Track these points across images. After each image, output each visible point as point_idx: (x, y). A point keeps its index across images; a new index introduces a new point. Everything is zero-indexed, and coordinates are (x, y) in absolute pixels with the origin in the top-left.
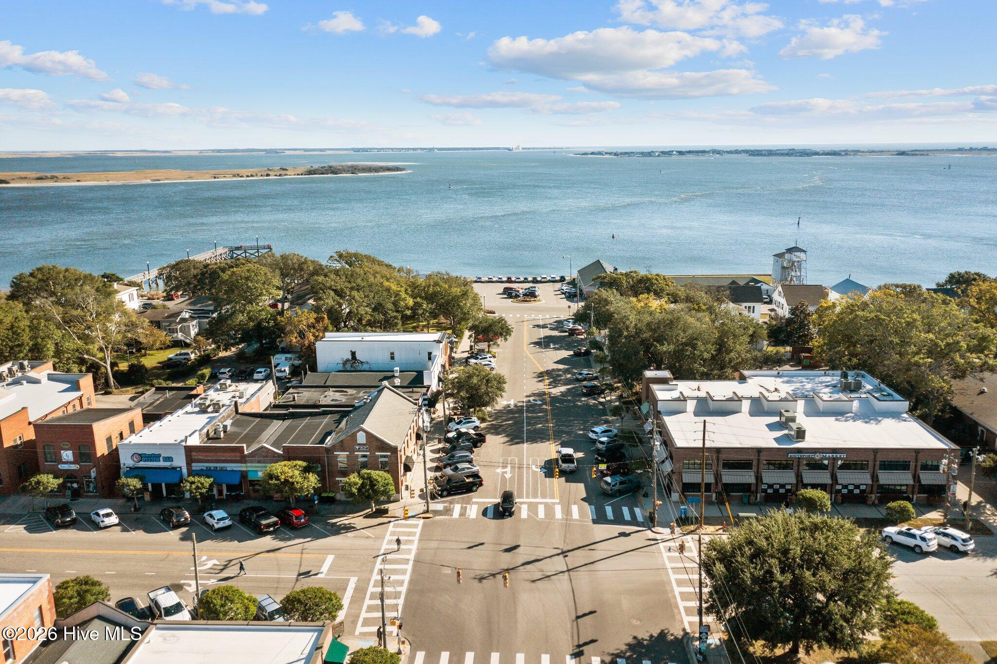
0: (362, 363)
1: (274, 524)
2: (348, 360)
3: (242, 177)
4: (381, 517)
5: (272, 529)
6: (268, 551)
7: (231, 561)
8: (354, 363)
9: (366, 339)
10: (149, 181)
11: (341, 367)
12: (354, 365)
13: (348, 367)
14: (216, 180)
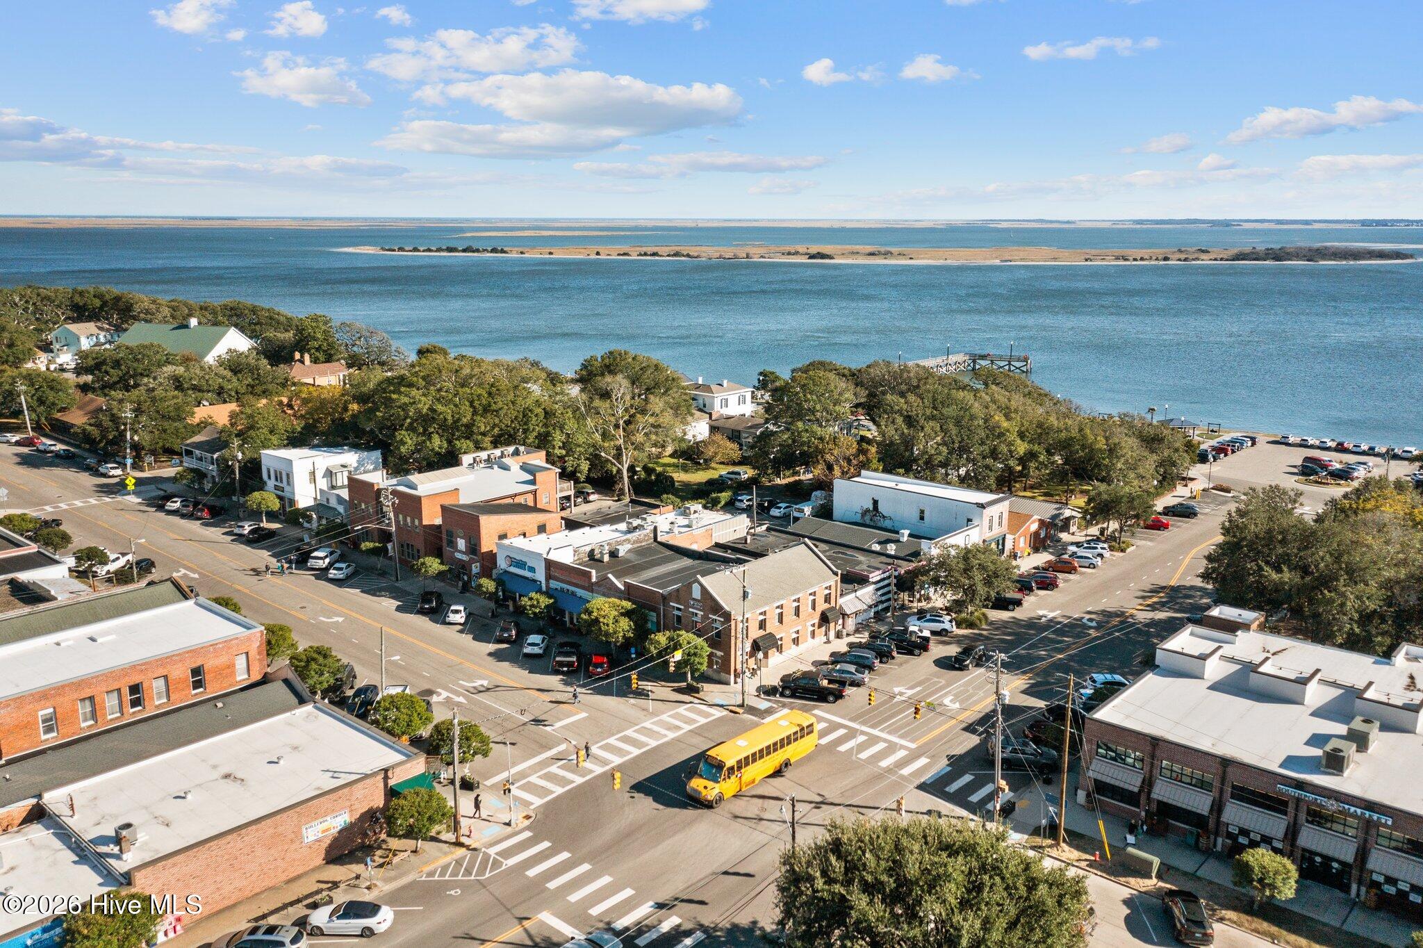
0: (884, 517)
1: (569, 664)
2: (867, 511)
3: (1127, 260)
4: (689, 695)
5: (565, 669)
6: (539, 690)
7: (498, 686)
8: (875, 515)
9: (901, 486)
10: (997, 262)
11: (858, 518)
12: (875, 518)
13: (867, 518)
14: (1089, 263)
